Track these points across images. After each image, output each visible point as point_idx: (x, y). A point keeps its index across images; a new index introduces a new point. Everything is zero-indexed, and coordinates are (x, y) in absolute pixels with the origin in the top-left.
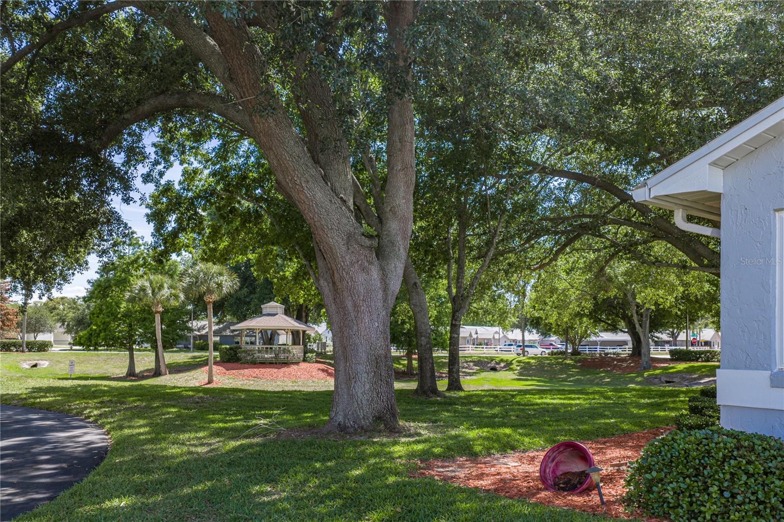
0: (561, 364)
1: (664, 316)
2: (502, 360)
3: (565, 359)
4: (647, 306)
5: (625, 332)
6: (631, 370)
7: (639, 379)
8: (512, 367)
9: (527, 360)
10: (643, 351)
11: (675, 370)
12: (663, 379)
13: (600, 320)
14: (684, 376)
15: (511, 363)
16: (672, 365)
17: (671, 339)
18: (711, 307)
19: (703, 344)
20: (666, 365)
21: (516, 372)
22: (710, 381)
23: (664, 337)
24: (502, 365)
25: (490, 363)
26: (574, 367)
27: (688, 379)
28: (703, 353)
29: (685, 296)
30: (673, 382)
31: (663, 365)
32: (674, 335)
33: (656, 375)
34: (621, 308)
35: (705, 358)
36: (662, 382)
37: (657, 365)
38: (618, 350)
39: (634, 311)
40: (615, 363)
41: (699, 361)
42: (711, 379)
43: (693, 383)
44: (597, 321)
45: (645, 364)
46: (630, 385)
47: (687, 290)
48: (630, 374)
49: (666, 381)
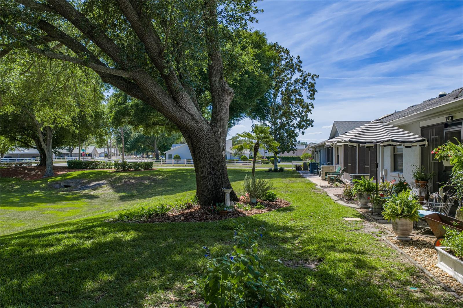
1: (64, 136)
4: (46, 124)
5: (35, 148)
6: (36, 177)
7: (43, 185)
10: (47, 163)
11: (71, 177)
12: (63, 184)
13: (15, 139)
14: (78, 181)
16: (69, 173)
17: (69, 152)
18: (96, 131)
19: (88, 155)
20: (65, 173)
22: (96, 185)
23: (64, 151)
27: (80, 184)
28: (89, 163)
29: (82, 117)
30: (70, 186)
31: (62, 173)
32: (70, 150)
33: (57, 181)
34: (31, 130)
35: (92, 166)
36: (62, 187)
37: (58, 173)
38: (32, 160)
39: (40, 132)
40: (26, 171)
41: (88, 169)
42: (97, 183)
43: (84, 186)
44: (13, 140)
45: (49, 172)
46: (36, 191)
47: (83, 111)
48: (36, 181)
49: (64, 186)
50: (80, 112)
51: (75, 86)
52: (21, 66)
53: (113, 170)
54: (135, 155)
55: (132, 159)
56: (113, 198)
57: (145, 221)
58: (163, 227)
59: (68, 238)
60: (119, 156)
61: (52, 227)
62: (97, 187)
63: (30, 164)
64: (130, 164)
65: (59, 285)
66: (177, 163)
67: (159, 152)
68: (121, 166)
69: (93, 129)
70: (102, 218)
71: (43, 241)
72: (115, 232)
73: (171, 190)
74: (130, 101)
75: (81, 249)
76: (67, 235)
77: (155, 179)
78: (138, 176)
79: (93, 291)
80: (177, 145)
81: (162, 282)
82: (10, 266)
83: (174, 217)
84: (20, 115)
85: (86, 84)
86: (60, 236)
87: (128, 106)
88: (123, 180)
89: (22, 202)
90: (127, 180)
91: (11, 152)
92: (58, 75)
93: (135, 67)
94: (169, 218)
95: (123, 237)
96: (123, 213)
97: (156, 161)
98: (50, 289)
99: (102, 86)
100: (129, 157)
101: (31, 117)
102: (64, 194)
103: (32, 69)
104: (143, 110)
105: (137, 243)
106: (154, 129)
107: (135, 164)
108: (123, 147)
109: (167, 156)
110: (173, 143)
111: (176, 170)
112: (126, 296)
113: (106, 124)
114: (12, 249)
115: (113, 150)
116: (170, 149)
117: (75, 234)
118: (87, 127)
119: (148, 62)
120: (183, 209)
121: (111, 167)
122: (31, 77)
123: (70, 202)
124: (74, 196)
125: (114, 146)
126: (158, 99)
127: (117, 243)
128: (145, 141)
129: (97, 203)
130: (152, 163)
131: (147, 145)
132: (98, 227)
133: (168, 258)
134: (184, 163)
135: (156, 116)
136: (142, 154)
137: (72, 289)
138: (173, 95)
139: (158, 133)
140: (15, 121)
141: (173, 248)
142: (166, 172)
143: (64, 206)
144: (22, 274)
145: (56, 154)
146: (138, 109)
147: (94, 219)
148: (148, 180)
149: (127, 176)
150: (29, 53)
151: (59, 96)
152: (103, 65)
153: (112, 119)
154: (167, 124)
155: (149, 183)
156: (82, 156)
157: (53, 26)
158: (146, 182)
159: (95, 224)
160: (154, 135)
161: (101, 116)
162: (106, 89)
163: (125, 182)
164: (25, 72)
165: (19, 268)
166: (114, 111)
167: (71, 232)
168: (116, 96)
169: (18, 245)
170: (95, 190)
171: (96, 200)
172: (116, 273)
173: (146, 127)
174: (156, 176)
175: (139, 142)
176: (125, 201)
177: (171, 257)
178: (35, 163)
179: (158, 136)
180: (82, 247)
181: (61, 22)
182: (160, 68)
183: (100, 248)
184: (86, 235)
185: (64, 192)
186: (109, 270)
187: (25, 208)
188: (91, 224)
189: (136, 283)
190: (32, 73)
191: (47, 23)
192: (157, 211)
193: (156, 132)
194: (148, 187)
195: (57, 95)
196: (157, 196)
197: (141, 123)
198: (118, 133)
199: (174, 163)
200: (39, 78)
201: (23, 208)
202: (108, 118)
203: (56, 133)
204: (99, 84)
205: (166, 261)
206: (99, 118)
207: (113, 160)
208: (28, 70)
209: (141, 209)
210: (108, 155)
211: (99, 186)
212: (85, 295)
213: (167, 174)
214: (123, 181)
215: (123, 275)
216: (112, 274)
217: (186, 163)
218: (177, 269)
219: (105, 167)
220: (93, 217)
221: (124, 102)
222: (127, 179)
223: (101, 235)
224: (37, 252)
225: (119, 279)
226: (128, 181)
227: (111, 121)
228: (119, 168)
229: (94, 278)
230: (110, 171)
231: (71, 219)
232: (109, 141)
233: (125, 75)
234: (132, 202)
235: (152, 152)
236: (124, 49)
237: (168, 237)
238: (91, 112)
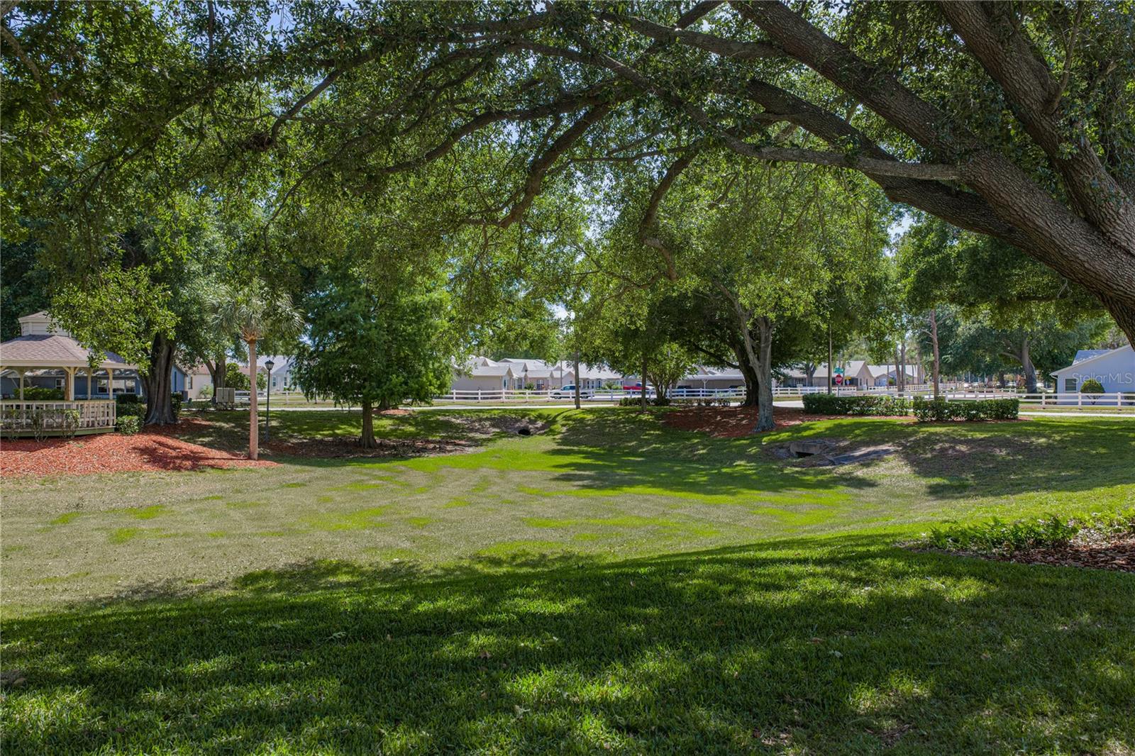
0: (632, 421)
1: (795, 339)
2: (540, 416)
3: (641, 412)
4: (759, 312)
5: (735, 367)
6: (739, 432)
7: (753, 450)
8: (553, 427)
9: (582, 416)
10: (761, 399)
11: (811, 432)
12: (794, 449)
13: (698, 349)
14: (827, 443)
15: (554, 421)
16: (807, 423)
17: (805, 376)
18: (868, 324)
19: (848, 382)
20: (797, 422)
21: (558, 437)
22: (869, 454)
23: (796, 373)
24: (539, 424)
25: (519, 421)
26: (652, 426)
27: (833, 449)
28: (854, 401)
29: (836, 291)
30: (809, 455)
31: (792, 423)
32: (809, 371)
33: (782, 441)
34: (728, 328)
35: (858, 408)
36: (791, 456)
37: (784, 423)
38: (731, 394)
39: (746, 332)
40: (719, 418)
41: (850, 415)
42: (872, 449)
43: (842, 456)
44: (693, 349)
45: (764, 420)
46: (738, 463)
47: (840, 278)
48: (739, 440)
49: (797, 453)
50: (833, 281)
51: (821, 219)
52: (711, 189)
53: (911, 418)
54: (967, 381)
55: (960, 391)
56: (913, 490)
57: (1003, 555)
58: (1060, 577)
59: (813, 575)
60: (925, 383)
61: (775, 546)
62: (873, 459)
63: (727, 401)
64: (956, 405)
65: (798, 682)
66: (1094, 403)
67: (1037, 372)
68: (933, 408)
69: (861, 319)
70: (887, 536)
71: (760, 575)
72: (923, 575)
73: (1075, 478)
74: (956, 243)
75: (843, 606)
76: (811, 568)
77: (1025, 444)
78: (979, 436)
79: (877, 715)
80: (1094, 352)
81: (1064, 732)
82: (697, 620)
83: (1093, 554)
84: (707, 295)
85: (846, 211)
86: (795, 569)
87: (949, 255)
88: (936, 444)
89: (713, 485)
90: (947, 445)
91: (690, 377)
92: (785, 198)
93: (976, 150)
94: (1076, 555)
95: (947, 591)
96: (944, 529)
97: (1027, 397)
98: (780, 690)
99: (884, 213)
100: (952, 385)
101: (728, 299)
102: (797, 472)
103: (732, 193)
104: (992, 264)
105: (988, 611)
106: (1020, 312)
107: (969, 405)
108: (935, 361)
109: (1061, 384)
110: (1080, 346)
111: (1089, 423)
112: (964, 747)
113: (892, 306)
114: (700, 584)
115: (910, 370)
116: (1070, 364)
117: (828, 568)
118: (847, 315)
119: (1013, 132)
120: (1121, 535)
121: (907, 413)
122: (731, 211)
123: (811, 491)
124: (820, 478)
125: (912, 358)
126: (1041, 228)
127: (930, 605)
128: (994, 345)
129: (872, 499)
130: (1015, 404)
131: (1001, 355)
132: (882, 557)
133: (1080, 667)
134: (1116, 404)
135: (1029, 276)
136: (986, 380)
137: (828, 698)
138: (1085, 213)
139: (1033, 322)
140: (697, 309)
141: (1094, 640)
142: (1059, 426)
143: (797, 500)
144: (722, 644)
145: (779, 379)
146: (979, 260)
147: (868, 537)
148: (1007, 447)
149: (946, 435)
150: (729, 158)
151: (787, 247)
152: (892, 158)
153: (909, 292)
154: (1063, 296)
155: (1008, 454)
156: (834, 384)
157: (777, 88)
158: (1001, 453)
159: (872, 548)
160: (1021, 327)
161: (880, 287)
162: (894, 219)
163: (943, 450)
164: (719, 200)
165: (715, 629)
166: (913, 273)
167: (819, 562)
168: (917, 233)
169: (710, 577)
170: (868, 465)
171: (870, 490)
172: (932, 680)
173: (1000, 308)
174: (1028, 438)
175: (978, 348)
176: (943, 498)
177: (1089, 666)
178: (736, 400)
179: (1032, 330)
180: (845, 601)
181: (792, 74)
182: (1048, 143)
183: (888, 610)
184: (853, 574)
185: (796, 466)
186: (913, 670)
187: (718, 497)
188: (864, 549)
189: (988, 716)
190: (732, 202)
191: (764, 84)
192: (1039, 534)
193: (1030, 318)
194: (1006, 466)
195: (783, 243)
196: (1032, 490)
197: (984, 297)
198: (922, 325)
199: (1083, 403)
200: (746, 211)
201: (714, 497)
202: (897, 291)
203: (779, 331)
204: (878, 206)
205: (1073, 673)
206: (875, 291)
207: (909, 396)
208: (725, 194)
209: (993, 524)
210: (898, 381)
211: (877, 458)
212: (859, 719)
213: (1062, 432)
214: (937, 447)
215: (951, 689)
216: (924, 681)
217: (1122, 404)
218: (1112, 704)
219: (889, 411)
220: (864, 533)
221: (940, 246)
222: (946, 441)
223: (889, 578)
224: (749, 599)
225: (942, 699)
226: (950, 447)
227: (904, 296)
228: (925, 414)
229: (877, 682)
230: (903, 420)
231: (813, 531)
232: (900, 347)
233: (945, 176)
234: (962, 502)
235: (1015, 372)
236: (945, 109)
237: (1078, 609)
238: (857, 279)
